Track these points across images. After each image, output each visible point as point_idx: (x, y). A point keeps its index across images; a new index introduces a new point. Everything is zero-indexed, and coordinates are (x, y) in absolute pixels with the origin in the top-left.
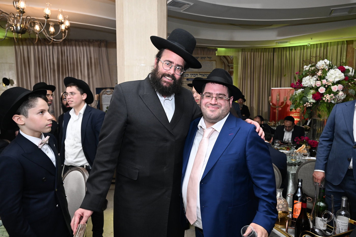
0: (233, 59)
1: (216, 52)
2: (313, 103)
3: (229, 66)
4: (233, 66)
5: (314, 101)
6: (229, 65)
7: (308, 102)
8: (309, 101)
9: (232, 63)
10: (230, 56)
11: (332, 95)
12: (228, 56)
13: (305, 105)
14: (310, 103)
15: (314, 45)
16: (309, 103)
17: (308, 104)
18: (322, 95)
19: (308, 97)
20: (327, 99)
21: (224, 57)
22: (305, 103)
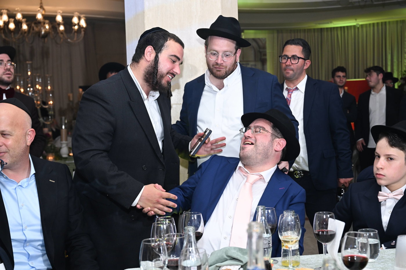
0: (265, 43)
1: (242, 34)
3: (260, 52)
4: (266, 52)
6: (261, 50)
9: (264, 48)
10: (262, 39)
12: (259, 39)
15: (370, 24)
21: (254, 40)
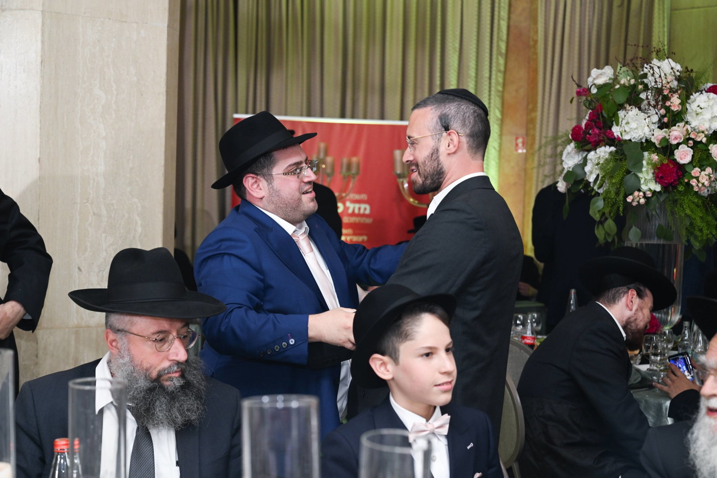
2: (654, 193)
5: (658, 188)
7: (639, 190)
8: (644, 187)
11: (709, 170)
13: (629, 199)
14: (644, 193)
16: (641, 194)
17: (638, 196)
18: (681, 169)
19: (640, 175)
20: (703, 181)
22: (632, 194)
